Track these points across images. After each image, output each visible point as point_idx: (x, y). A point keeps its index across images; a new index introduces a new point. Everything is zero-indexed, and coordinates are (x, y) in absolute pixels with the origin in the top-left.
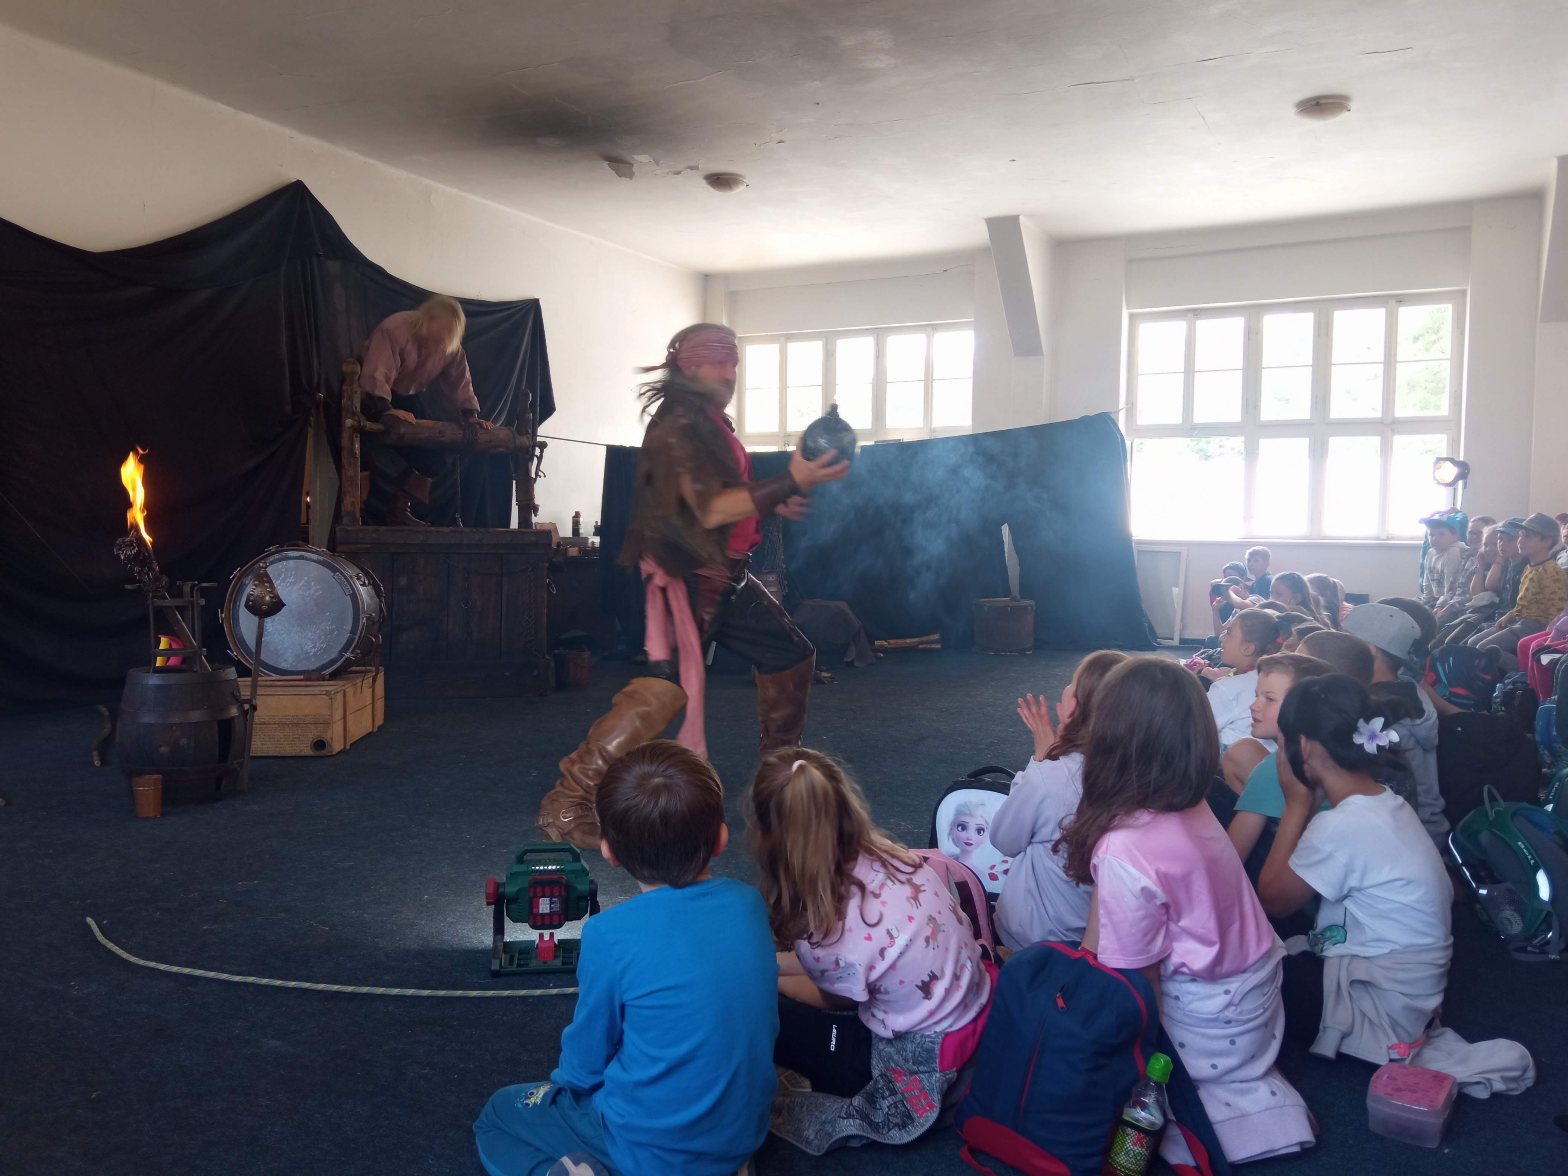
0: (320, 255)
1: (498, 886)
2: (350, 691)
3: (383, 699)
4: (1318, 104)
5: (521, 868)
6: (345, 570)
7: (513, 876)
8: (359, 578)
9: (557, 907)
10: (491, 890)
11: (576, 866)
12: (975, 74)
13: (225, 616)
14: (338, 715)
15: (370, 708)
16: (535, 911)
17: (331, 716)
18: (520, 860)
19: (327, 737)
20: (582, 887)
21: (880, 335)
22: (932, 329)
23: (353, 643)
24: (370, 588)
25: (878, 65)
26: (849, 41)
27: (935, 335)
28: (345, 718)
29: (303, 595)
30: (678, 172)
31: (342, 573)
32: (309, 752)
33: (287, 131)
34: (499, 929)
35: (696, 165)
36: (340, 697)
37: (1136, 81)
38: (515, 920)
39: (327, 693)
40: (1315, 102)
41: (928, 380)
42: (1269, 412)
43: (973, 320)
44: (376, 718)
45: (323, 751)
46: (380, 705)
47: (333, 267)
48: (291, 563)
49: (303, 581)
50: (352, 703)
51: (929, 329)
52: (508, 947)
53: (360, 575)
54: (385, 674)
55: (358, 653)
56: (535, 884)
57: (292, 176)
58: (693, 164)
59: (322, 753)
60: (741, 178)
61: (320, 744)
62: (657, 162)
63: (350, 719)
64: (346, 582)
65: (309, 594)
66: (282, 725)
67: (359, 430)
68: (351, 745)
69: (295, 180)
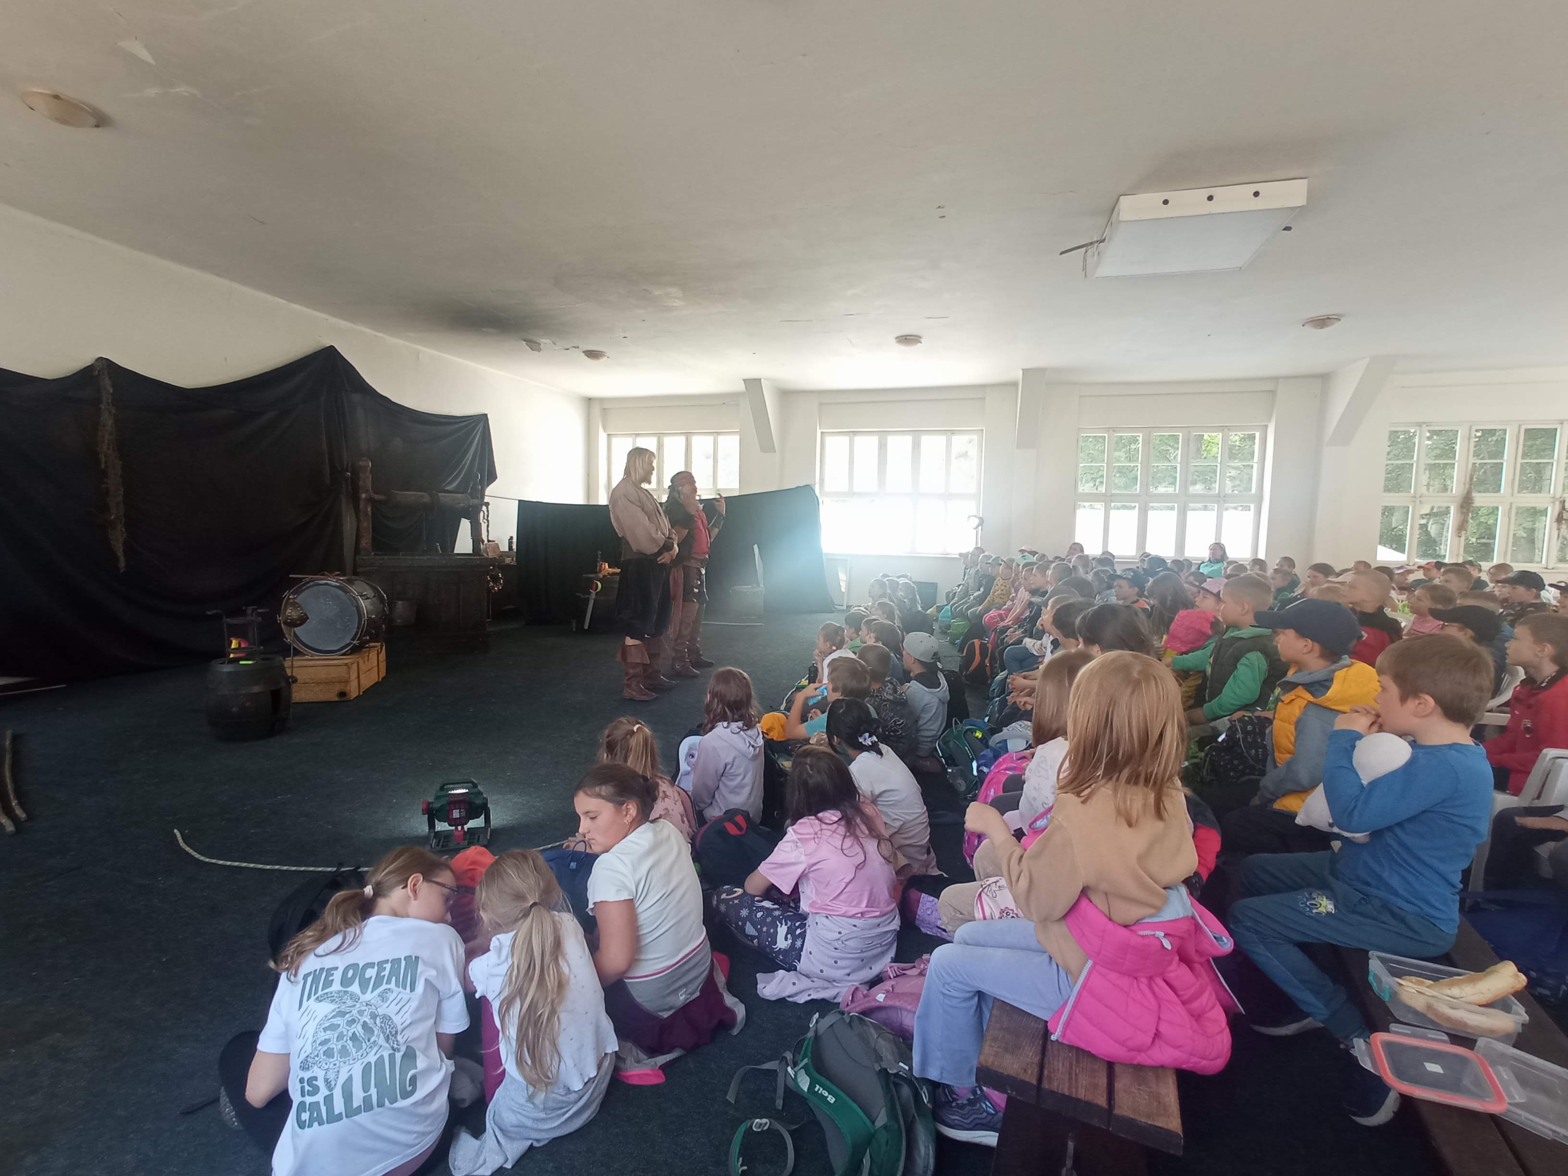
0: (347, 391)
1: (429, 803)
2: (361, 661)
3: (385, 661)
4: (906, 338)
5: (443, 793)
7: (437, 798)
8: (362, 596)
9: (464, 814)
10: (425, 806)
11: (475, 790)
14: (354, 675)
15: (376, 669)
16: (451, 817)
17: (350, 676)
18: (442, 788)
19: (347, 689)
20: (478, 801)
21: (688, 435)
22: (717, 434)
23: (360, 634)
26: (658, 292)
27: (718, 437)
28: (359, 677)
30: (567, 348)
32: (336, 699)
33: (323, 315)
34: (432, 826)
35: (577, 345)
36: (355, 666)
38: (440, 821)
39: (346, 665)
40: (904, 338)
41: (715, 462)
43: (738, 430)
44: (380, 674)
46: (383, 665)
47: (356, 397)
50: (363, 666)
51: (715, 434)
52: (438, 835)
53: (365, 591)
54: (385, 647)
56: (450, 803)
57: (328, 343)
59: (344, 699)
60: (604, 354)
61: (342, 694)
62: (554, 344)
63: (362, 677)
64: (353, 599)
66: (318, 683)
67: (370, 500)
68: (364, 692)
69: (328, 345)
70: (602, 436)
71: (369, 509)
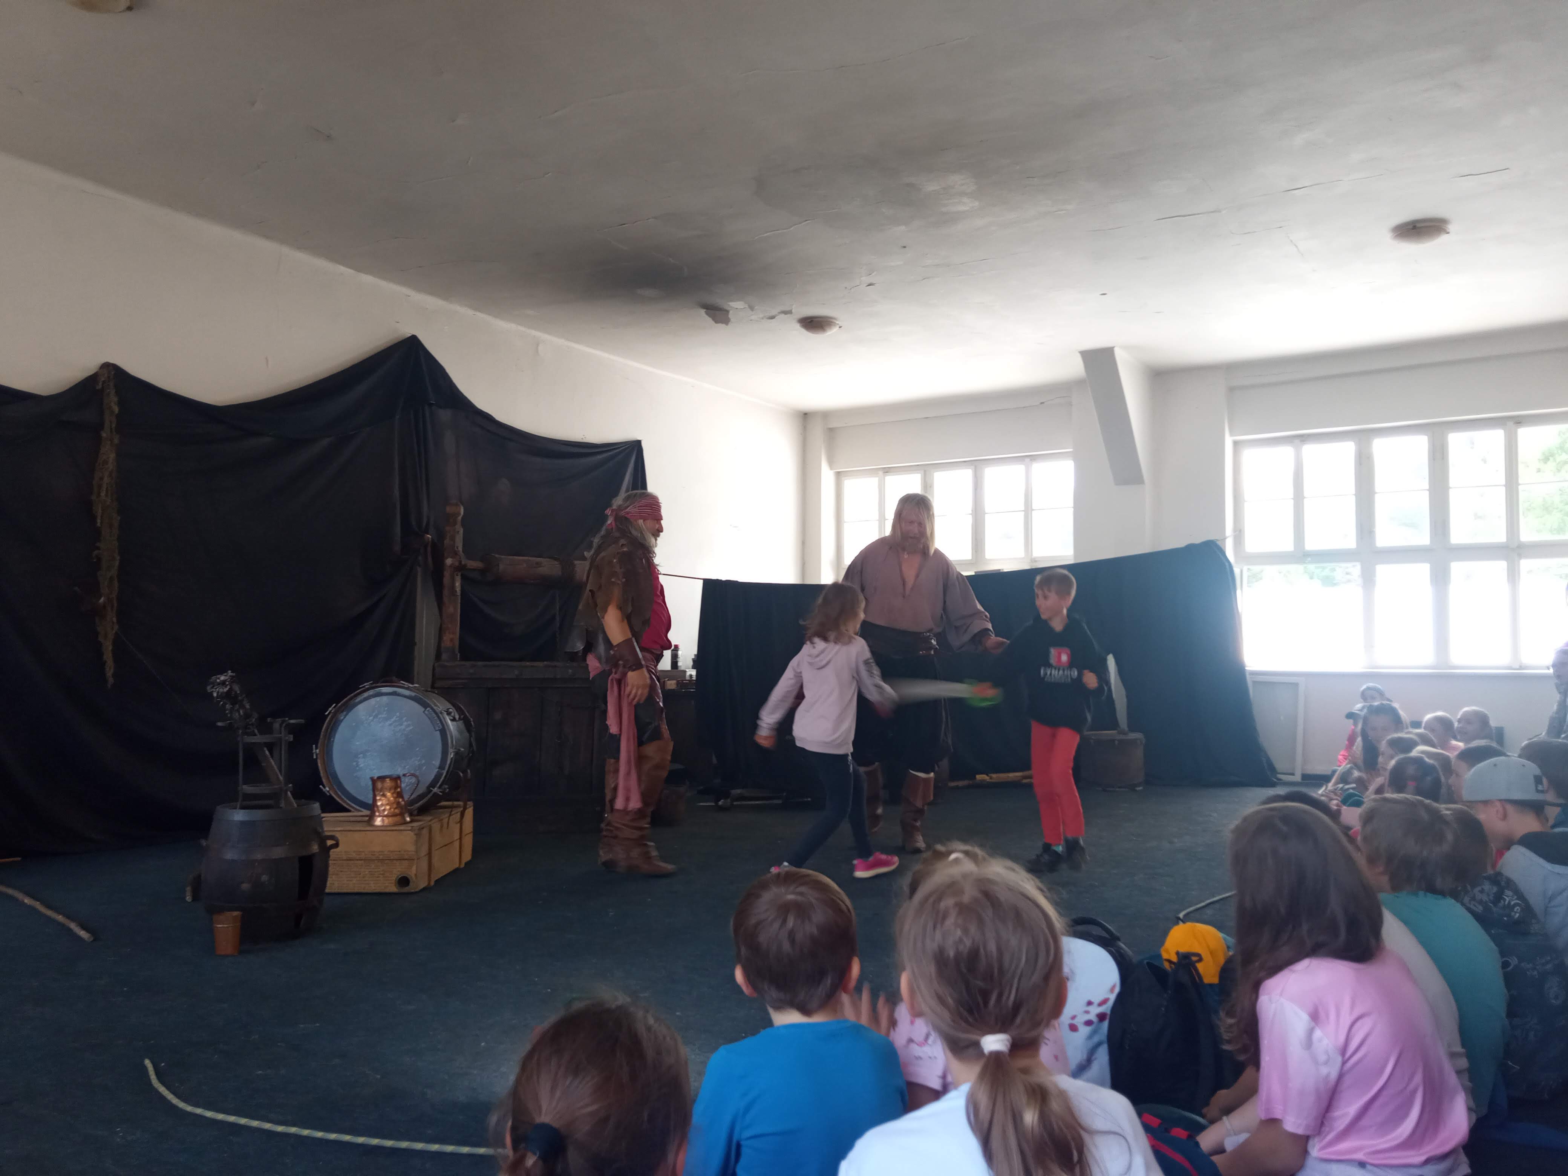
0: (433, 404)
2: (436, 826)
3: (472, 834)
4: (1414, 227)
6: (436, 706)
8: (449, 714)
12: (1059, 212)
13: (320, 751)
14: (423, 851)
15: (457, 844)
17: (417, 852)
19: (412, 873)
21: (977, 465)
22: (1031, 460)
23: (441, 778)
24: (461, 723)
25: (962, 208)
26: (931, 187)
27: (1033, 465)
28: (430, 854)
29: (394, 730)
30: (773, 316)
31: (432, 708)
32: (393, 889)
33: (404, 290)
35: (790, 309)
36: (425, 832)
37: (1224, 212)
39: (414, 829)
40: (1411, 227)
41: (1028, 510)
42: (1385, 537)
43: (1071, 450)
44: (463, 855)
45: (407, 888)
46: (468, 841)
47: (445, 415)
48: (385, 699)
49: (395, 717)
50: (439, 840)
51: (1028, 460)
53: (451, 710)
54: (474, 810)
55: (445, 789)
57: (407, 331)
58: (787, 309)
59: (406, 890)
60: (835, 321)
61: (404, 881)
62: (752, 308)
63: (436, 855)
64: (436, 718)
65: (400, 730)
66: (368, 860)
67: (460, 568)
68: (436, 881)
69: (410, 335)
70: (827, 475)
71: (458, 584)
